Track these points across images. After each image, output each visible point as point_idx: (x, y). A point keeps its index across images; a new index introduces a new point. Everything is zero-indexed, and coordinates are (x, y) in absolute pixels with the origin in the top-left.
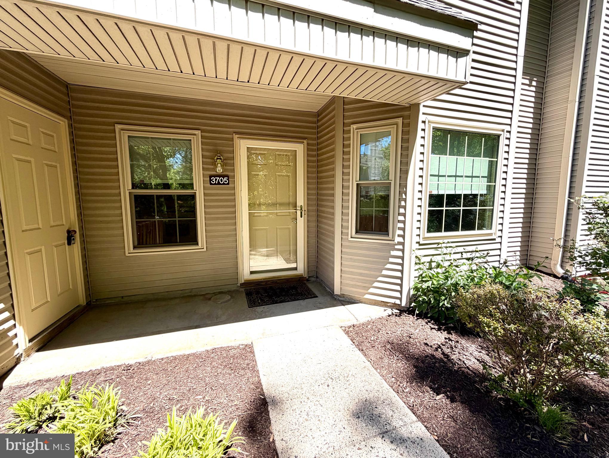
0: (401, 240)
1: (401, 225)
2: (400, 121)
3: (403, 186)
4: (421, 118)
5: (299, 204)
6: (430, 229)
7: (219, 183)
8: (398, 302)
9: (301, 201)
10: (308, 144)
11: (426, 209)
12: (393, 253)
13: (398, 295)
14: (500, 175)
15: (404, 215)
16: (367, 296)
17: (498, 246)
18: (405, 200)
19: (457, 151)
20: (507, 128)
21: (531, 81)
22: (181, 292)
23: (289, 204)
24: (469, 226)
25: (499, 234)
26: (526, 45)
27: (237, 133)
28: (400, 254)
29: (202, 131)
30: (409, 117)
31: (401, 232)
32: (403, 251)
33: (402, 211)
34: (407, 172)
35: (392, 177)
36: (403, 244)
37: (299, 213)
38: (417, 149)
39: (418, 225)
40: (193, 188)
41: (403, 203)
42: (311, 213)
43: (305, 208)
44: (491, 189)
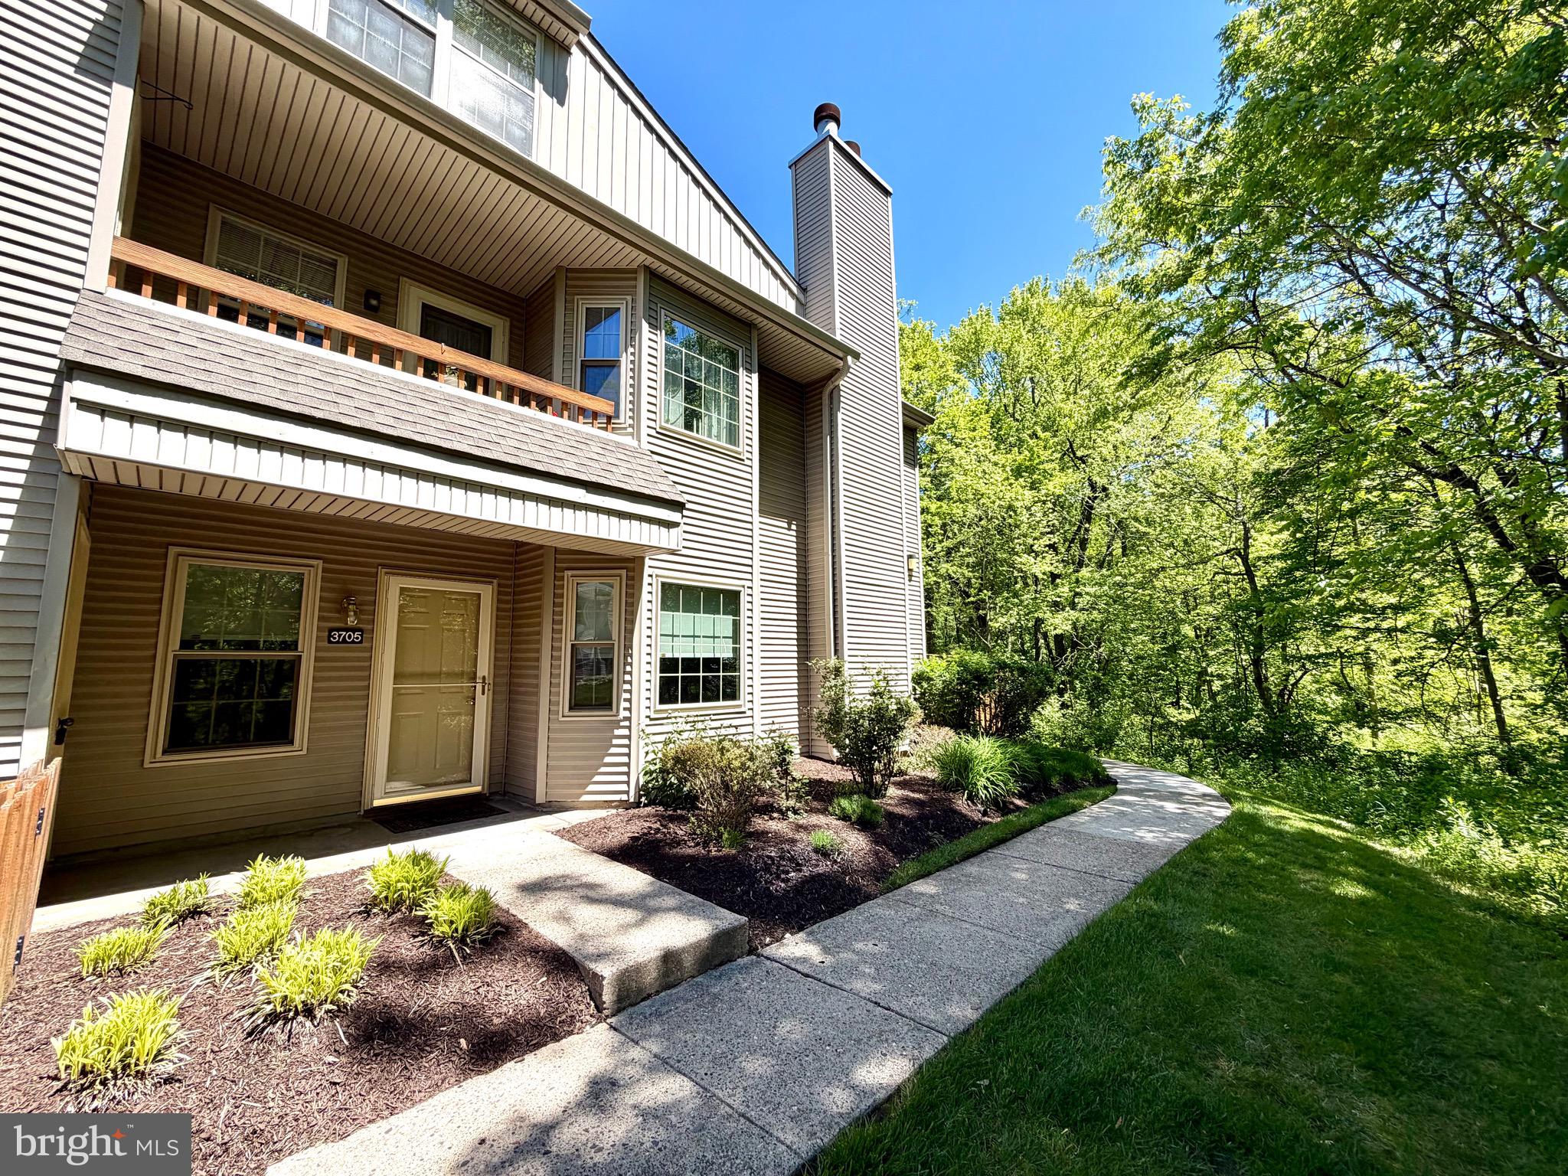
0: (627, 714)
1: (627, 696)
2: (624, 572)
3: (629, 646)
4: (647, 571)
5: (480, 674)
6: (662, 701)
7: (344, 641)
8: (624, 797)
9: (484, 669)
10: (499, 585)
11: (656, 676)
12: (617, 732)
13: (624, 787)
14: (744, 636)
15: (630, 682)
16: (585, 798)
17: (749, 721)
18: (631, 664)
19: (691, 607)
20: (749, 584)
21: (789, 524)
22: (243, 833)
23: (462, 674)
24: (711, 695)
25: (750, 705)
26: (760, 498)
27: (384, 566)
28: (626, 732)
29: (325, 561)
30: (633, 570)
31: (627, 705)
32: (629, 728)
33: (627, 677)
34: (632, 632)
35: (615, 636)
36: (629, 719)
37: (479, 687)
38: (644, 605)
39: (647, 694)
40: (296, 649)
41: (628, 668)
42: (498, 689)
43: (490, 680)
44: (736, 651)
